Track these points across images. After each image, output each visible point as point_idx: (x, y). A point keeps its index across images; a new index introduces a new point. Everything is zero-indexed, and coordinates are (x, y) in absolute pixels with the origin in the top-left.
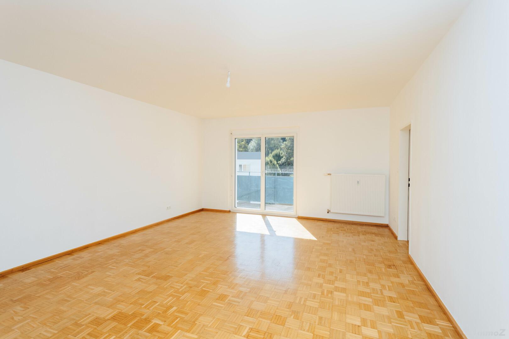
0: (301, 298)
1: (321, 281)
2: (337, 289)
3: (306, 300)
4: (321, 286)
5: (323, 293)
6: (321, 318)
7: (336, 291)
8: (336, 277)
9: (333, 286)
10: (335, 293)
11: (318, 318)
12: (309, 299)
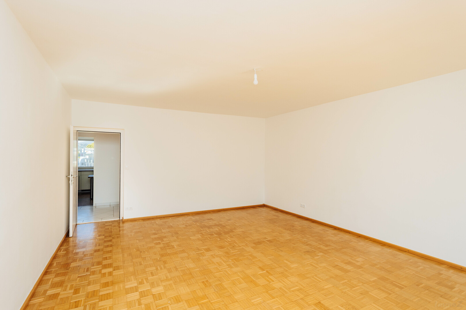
0: (161, 269)
1: (155, 291)
2: (136, 289)
3: (157, 269)
4: (152, 285)
5: (147, 279)
6: (141, 264)
7: (135, 287)
8: (140, 304)
9: (139, 291)
10: (136, 285)
11: (143, 264)
12: (155, 271)
